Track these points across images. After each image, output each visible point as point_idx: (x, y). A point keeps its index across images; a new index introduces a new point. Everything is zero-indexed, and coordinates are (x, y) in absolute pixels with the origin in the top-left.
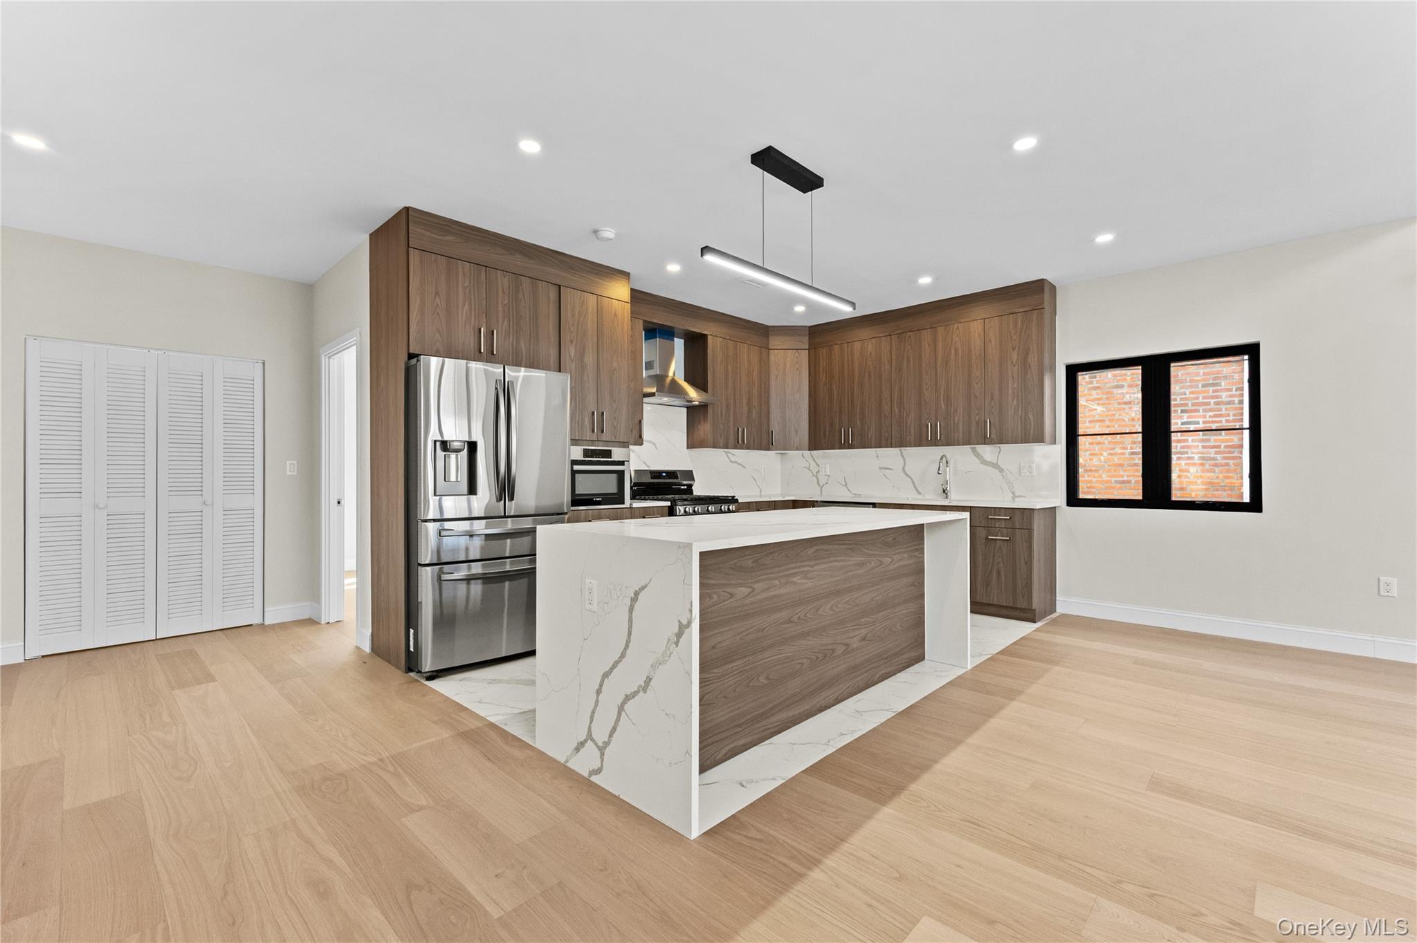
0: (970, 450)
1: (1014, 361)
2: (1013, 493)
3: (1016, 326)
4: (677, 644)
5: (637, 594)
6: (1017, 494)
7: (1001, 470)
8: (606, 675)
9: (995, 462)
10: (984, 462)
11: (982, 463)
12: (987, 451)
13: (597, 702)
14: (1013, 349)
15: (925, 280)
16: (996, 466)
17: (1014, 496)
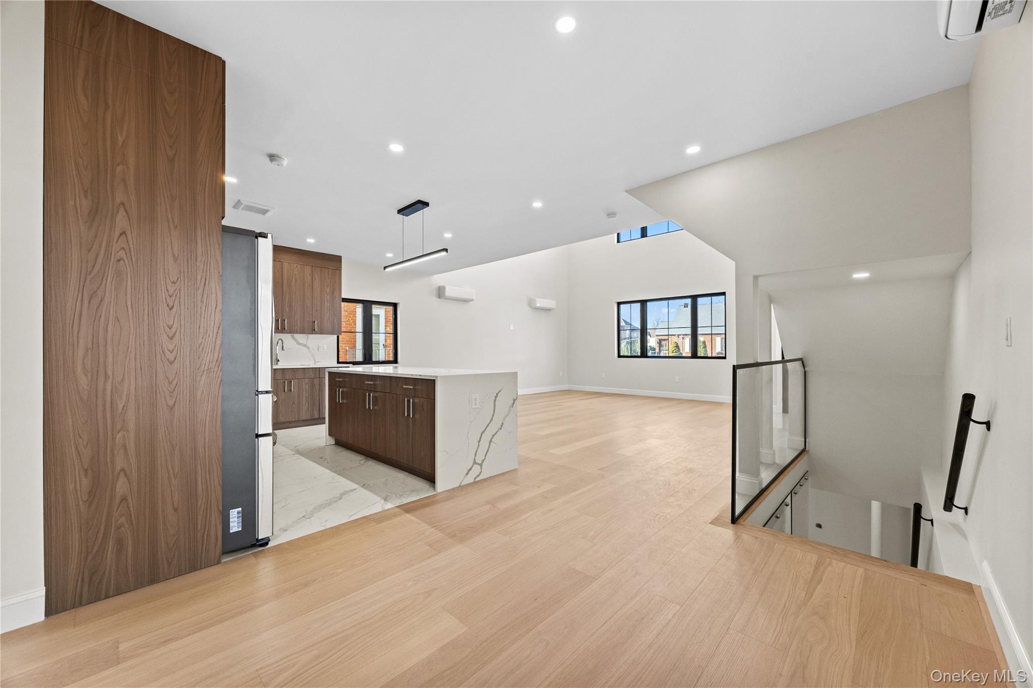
0: (291, 337)
1: (328, 292)
2: (315, 360)
3: (329, 275)
4: (512, 407)
5: (497, 394)
6: (317, 361)
7: (308, 348)
8: (483, 432)
9: (305, 343)
10: (298, 343)
11: (297, 344)
12: (300, 337)
13: (478, 446)
14: (328, 287)
15: (311, 241)
16: (305, 346)
17: (315, 362)
